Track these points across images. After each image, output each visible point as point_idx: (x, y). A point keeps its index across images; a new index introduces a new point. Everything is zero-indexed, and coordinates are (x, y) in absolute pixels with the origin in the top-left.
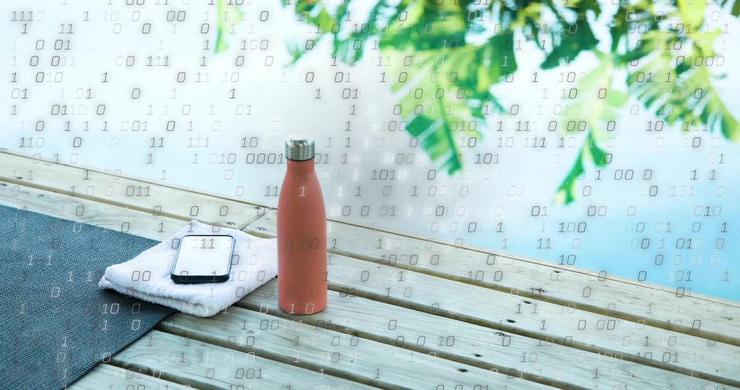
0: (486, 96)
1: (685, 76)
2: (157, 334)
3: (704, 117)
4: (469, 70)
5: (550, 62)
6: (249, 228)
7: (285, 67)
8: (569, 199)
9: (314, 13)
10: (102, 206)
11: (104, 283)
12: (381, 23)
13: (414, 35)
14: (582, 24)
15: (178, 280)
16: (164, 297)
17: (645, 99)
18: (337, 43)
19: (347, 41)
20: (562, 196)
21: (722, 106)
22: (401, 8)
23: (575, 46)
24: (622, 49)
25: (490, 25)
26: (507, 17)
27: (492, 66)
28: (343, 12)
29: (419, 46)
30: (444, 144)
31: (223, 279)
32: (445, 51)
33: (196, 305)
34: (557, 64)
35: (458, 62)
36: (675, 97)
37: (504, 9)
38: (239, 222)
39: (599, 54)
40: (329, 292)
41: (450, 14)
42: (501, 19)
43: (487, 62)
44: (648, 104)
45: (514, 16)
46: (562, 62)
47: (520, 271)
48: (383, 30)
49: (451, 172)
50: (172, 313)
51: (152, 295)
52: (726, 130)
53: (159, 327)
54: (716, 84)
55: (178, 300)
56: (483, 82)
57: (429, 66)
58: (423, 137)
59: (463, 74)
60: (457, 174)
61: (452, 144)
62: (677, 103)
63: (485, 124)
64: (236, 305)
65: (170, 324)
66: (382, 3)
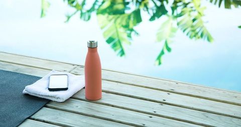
0: (132, 30)
1: (196, 22)
2: (45, 108)
3: (202, 36)
4: (126, 22)
5: (152, 19)
6: (72, 72)
7: (65, 22)
8: (160, 63)
9: (74, 4)
10: (20, 66)
11: (24, 91)
12: (96, 7)
13: (108, 10)
14: (162, 6)
15: (51, 90)
16: (46, 96)
17: (183, 30)
18: (82, 14)
19: (85, 13)
20: (157, 62)
21: (207, 32)
22: (103, 2)
23: (160, 13)
24: (175, 14)
25: (133, 7)
26: (138, 4)
27: (134, 20)
28: (83, 4)
29: (109, 14)
30: (118, 46)
31: (66, 89)
32: (118, 16)
33: (58, 98)
34: (155, 19)
35: (122, 19)
36: (193, 29)
37: (137, 1)
38: (68, 70)
39: (168, 16)
40: (103, 93)
41: (119, 3)
42: (136, 5)
43: (132, 19)
44: (184, 31)
45: (140, 3)
46: (156, 18)
47: (165, 84)
48: (98, 9)
49: (121, 56)
50: (49, 101)
51: (42, 95)
52: (209, 40)
53: (45, 106)
54: (205, 25)
55: (51, 97)
56: (131, 26)
57: (113, 21)
58: (112, 44)
59: (124, 23)
60: (123, 56)
61: (121, 46)
62: (193, 31)
63: (131, 39)
64: (71, 98)
65: (49, 105)
66: (97, 1)
